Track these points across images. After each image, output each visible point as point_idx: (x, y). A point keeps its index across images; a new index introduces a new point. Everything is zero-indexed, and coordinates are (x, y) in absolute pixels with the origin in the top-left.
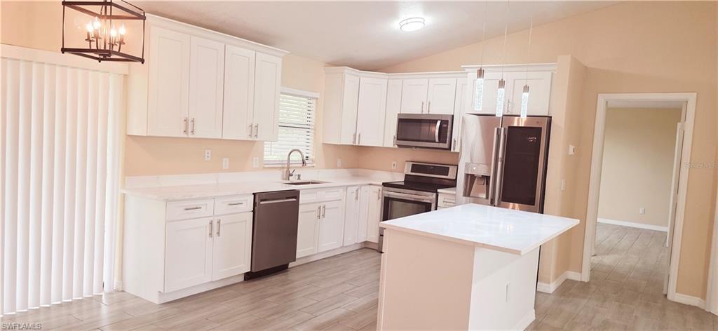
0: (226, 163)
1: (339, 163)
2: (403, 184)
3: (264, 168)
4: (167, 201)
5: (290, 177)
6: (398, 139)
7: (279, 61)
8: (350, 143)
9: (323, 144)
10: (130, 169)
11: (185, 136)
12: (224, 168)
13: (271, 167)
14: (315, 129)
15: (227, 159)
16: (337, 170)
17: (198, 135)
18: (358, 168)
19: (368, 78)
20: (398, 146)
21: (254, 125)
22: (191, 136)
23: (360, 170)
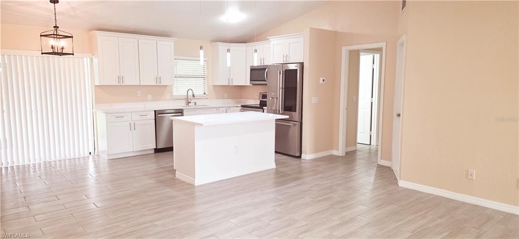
0: (150, 97)
1: (226, 95)
2: (259, 106)
3: (174, 99)
4: (106, 113)
5: (189, 104)
6: (251, 81)
7: (172, 44)
8: (226, 84)
9: (213, 86)
10: (98, 101)
11: (119, 84)
12: (149, 99)
13: (178, 99)
14: (207, 78)
15: (151, 95)
16: (224, 100)
17: (125, 84)
18: (241, 98)
19: (234, 47)
20: (252, 84)
21: (159, 77)
22: (122, 84)
23: (242, 100)
